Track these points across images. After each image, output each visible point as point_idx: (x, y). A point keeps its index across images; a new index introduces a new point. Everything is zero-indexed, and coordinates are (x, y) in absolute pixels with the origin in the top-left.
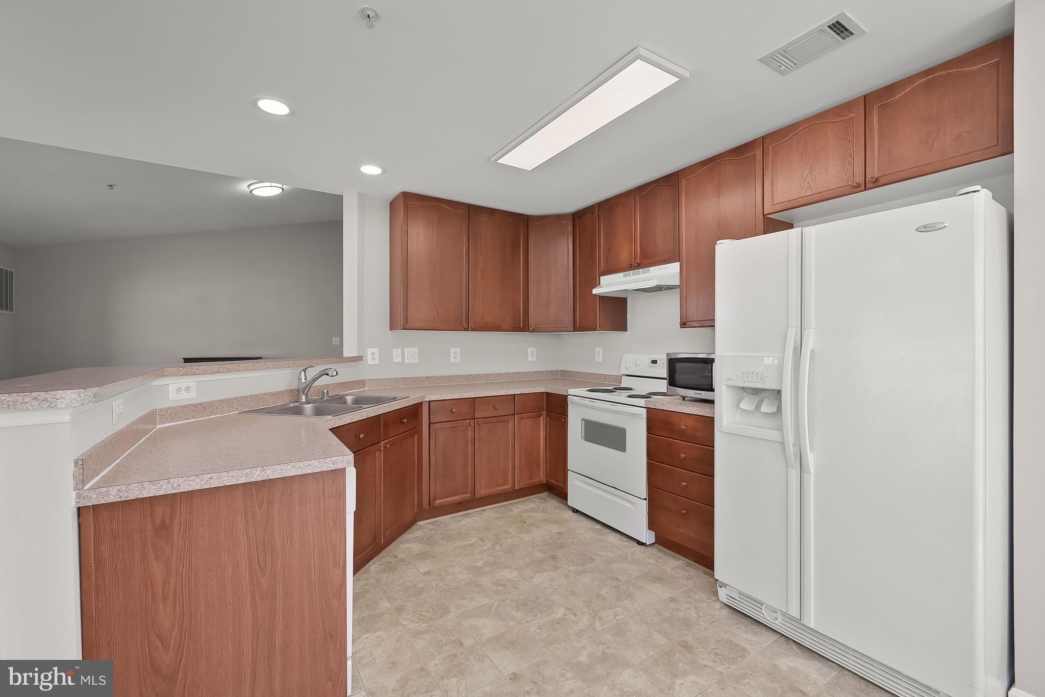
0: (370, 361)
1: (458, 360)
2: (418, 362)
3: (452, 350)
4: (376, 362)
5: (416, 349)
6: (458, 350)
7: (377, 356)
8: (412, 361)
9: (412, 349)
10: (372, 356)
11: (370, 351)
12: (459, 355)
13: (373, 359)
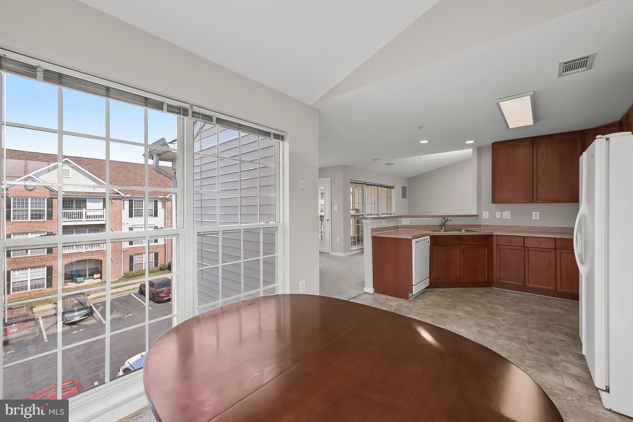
0: (484, 217)
1: (538, 218)
2: (510, 218)
3: (534, 213)
4: (488, 217)
5: (509, 212)
6: (538, 213)
7: (488, 215)
8: (507, 218)
9: (507, 212)
10: (486, 215)
11: (484, 213)
12: (538, 216)
13: (486, 216)
